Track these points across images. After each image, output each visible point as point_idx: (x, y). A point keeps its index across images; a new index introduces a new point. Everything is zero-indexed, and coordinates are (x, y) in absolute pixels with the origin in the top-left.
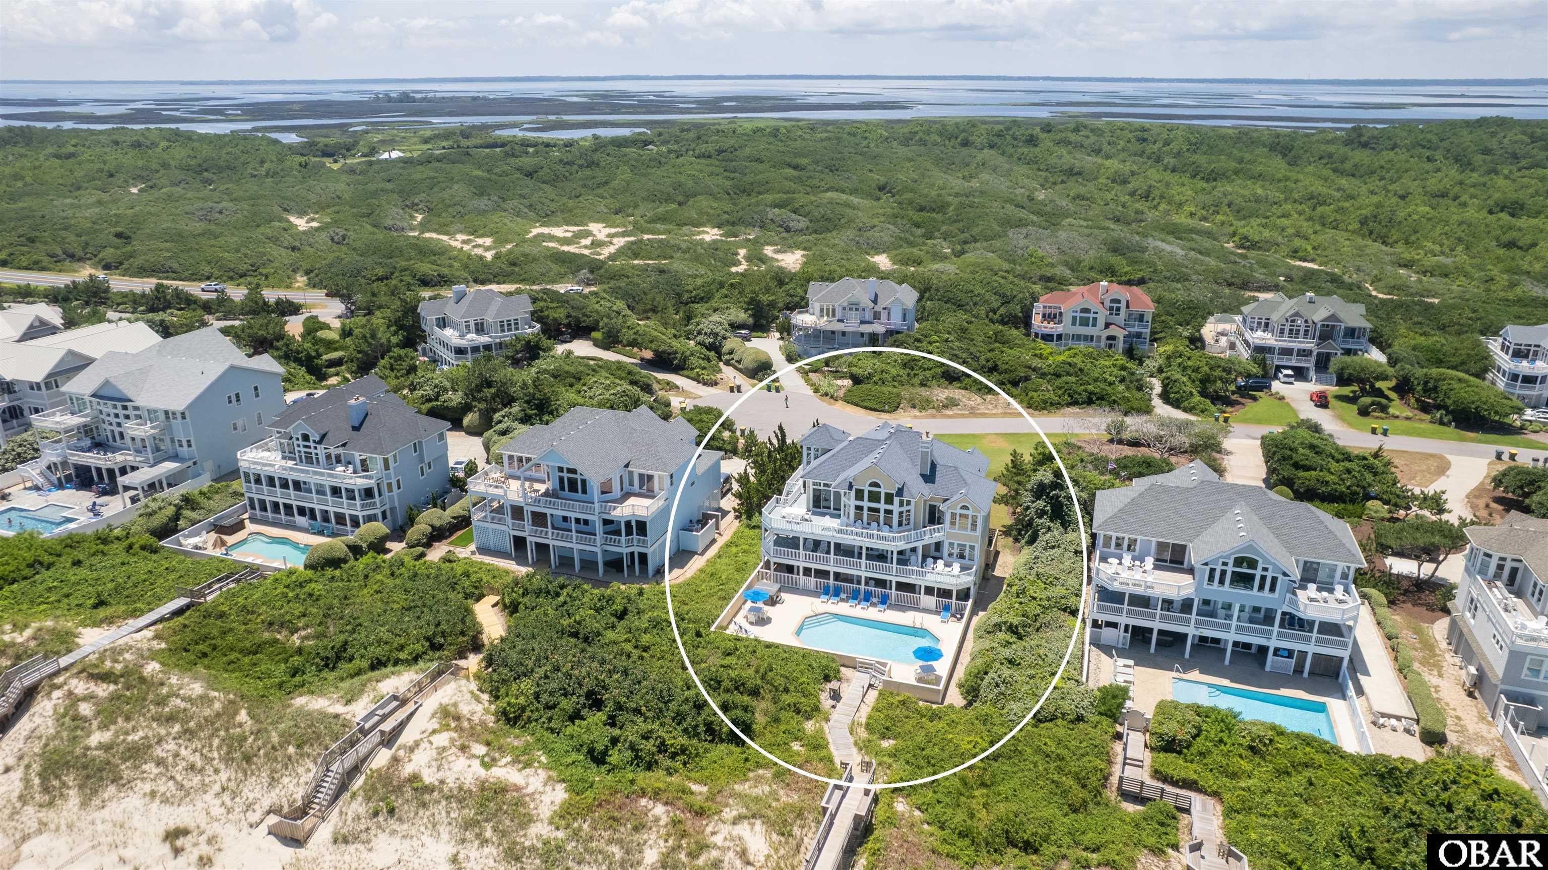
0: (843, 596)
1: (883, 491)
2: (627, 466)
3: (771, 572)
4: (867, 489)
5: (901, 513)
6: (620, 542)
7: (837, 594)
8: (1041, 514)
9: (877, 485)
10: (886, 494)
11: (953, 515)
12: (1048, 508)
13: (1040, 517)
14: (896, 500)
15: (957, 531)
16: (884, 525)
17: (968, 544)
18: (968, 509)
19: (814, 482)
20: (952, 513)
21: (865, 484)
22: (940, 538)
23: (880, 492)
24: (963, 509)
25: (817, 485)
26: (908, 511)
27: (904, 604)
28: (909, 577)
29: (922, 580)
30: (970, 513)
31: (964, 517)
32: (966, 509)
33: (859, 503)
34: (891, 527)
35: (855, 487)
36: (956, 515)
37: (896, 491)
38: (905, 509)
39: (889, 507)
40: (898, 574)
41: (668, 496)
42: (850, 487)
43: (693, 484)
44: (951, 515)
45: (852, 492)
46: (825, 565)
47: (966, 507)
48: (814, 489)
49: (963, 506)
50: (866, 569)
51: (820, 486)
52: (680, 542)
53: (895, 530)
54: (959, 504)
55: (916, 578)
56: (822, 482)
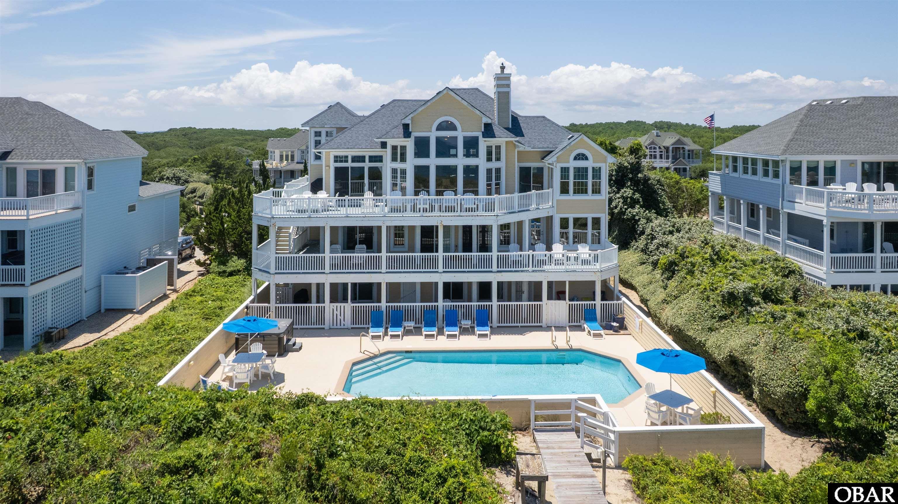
0: (410, 325)
1: (460, 135)
2: (5, 155)
3: (273, 304)
4: (433, 135)
5: (489, 171)
7: (396, 321)
9: (450, 126)
10: (465, 139)
11: (565, 171)
13: (633, 207)
14: (483, 144)
15: (571, 197)
16: (465, 192)
17: (590, 216)
18: (587, 159)
19: (336, 157)
20: (562, 168)
21: (431, 128)
22: (547, 210)
23: (456, 138)
24: (579, 159)
25: (341, 161)
26: (498, 170)
27: (513, 325)
28: (522, 271)
29: (543, 274)
30: (589, 164)
31: (581, 173)
32: (583, 159)
33: (422, 162)
34: (476, 193)
35: (414, 134)
36: (568, 172)
37: (483, 130)
38: (494, 165)
39: (471, 161)
40: (502, 269)
41: (80, 204)
42: (407, 134)
43: (132, 208)
44: (562, 172)
45: (410, 144)
46: (372, 275)
47: (583, 155)
48: (337, 169)
49: (578, 155)
50: (445, 270)
51: (346, 161)
52: (102, 293)
53: (483, 196)
54: (572, 151)
55: (533, 271)
56: (351, 153)
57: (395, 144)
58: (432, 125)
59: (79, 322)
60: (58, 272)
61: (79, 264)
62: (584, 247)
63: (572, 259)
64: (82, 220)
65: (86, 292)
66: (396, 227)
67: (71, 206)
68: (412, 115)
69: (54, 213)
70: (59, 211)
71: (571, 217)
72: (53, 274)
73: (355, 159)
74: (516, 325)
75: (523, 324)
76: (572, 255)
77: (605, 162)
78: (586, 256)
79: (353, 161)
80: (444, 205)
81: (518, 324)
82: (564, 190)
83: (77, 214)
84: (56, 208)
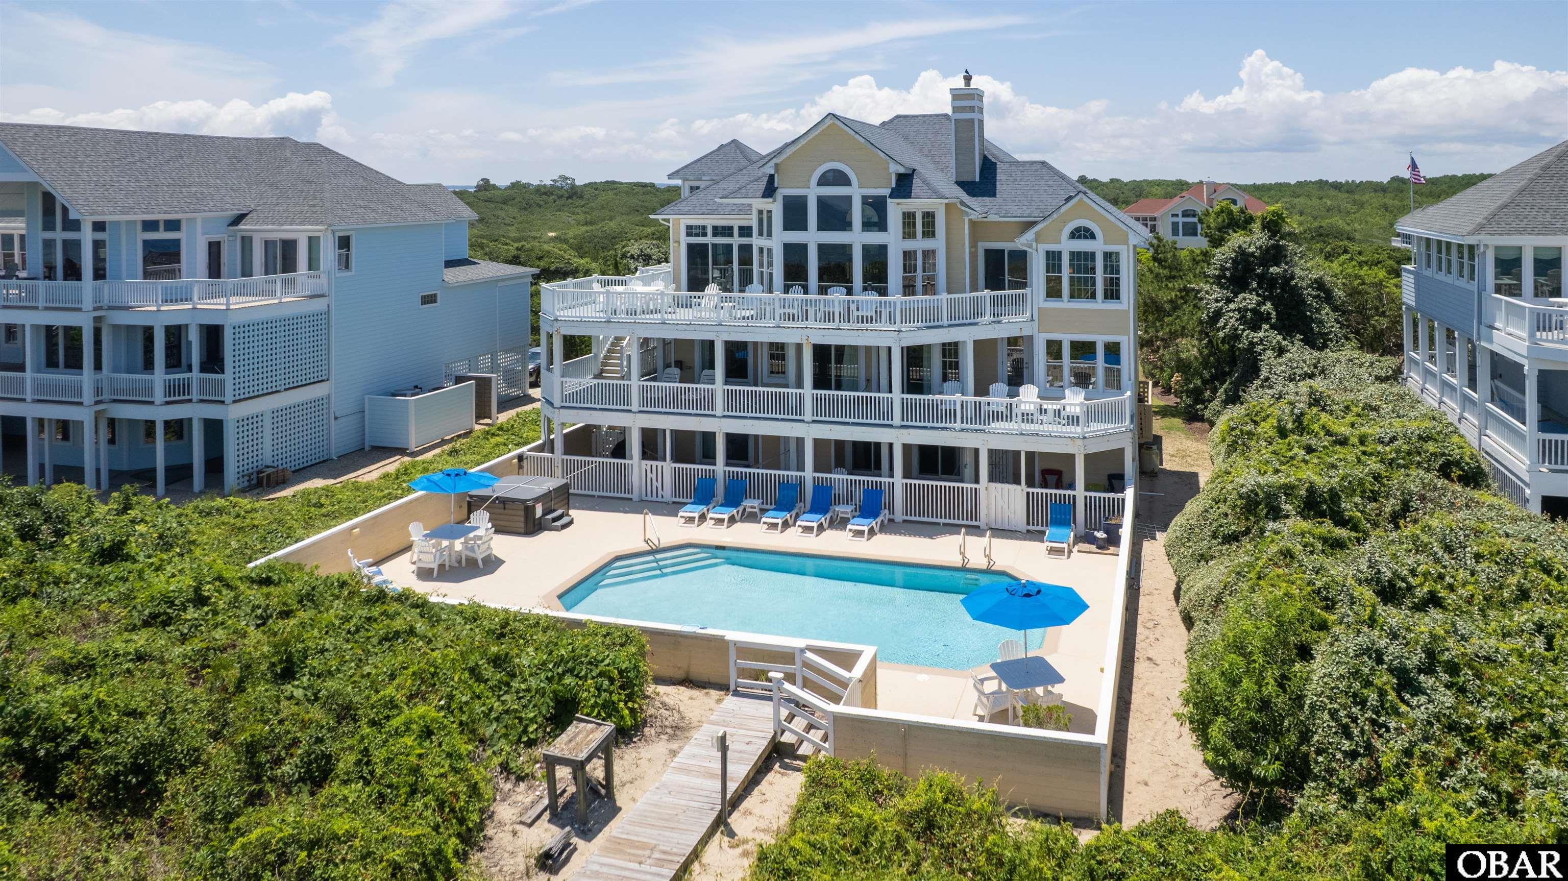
0: (751, 502)
1: (856, 192)
2: (239, 219)
3: (559, 455)
4: (813, 193)
5: (908, 256)
6: (150, 390)
7: (733, 497)
8: (1255, 320)
9: (840, 179)
10: (865, 200)
11: (1053, 259)
12: (1268, 307)
13: (1255, 328)
14: (895, 210)
15: (1065, 304)
16: (865, 289)
17: (1101, 340)
18: (1093, 236)
19: (689, 228)
20: (1048, 253)
21: (809, 181)
22: (1021, 325)
23: (849, 199)
24: (1079, 237)
25: (697, 235)
26: (929, 254)
27: (930, 520)
28: (943, 429)
29: (979, 435)
30: (1097, 246)
31: (1083, 261)
32: (1086, 237)
33: (795, 237)
34: (883, 292)
35: (782, 192)
36: (1060, 259)
37: (894, 185)
38: (919, 244)
39: (875, 238)
40: (910, 423)
41: (325, 290)
42: (770, 191)
43: (429, 299)
44: (1047, 259)
45: (776, 207)
46: (702, 419)
47: (1087, 230)
48: (690, 247)
49: (1078, 229)
50: (815, 418)
51: (705, 235)
52: (367, 423)
53: (896, 298)
54: (1065, 223)
55: (962, 430)
56: (710, 221)
57: (761, 207)
58: (810, 176)
59: (324, 461)
60: (283, 387)
61: (324, 378)
62: (1076, 394)
63: (1050, 414)
64: (328, 312)
65: (336, 418)
66: (771, 344)
67: (309, 293)
68: (775, 161)
69: (276, 301)
70: (284, 300)
71: (1066, 338)
72: (274, 389)
73: (719, 231)
74: (934, 520)
75: (947, 521)
76: (1051, 406)
77: (1126, 242)
78: (1077, 410)
79: (715, 234)
80: (822, 310)
81: (938, 520)
82: (1053, 292)
83: (319, 305)
84: (278, 294)
